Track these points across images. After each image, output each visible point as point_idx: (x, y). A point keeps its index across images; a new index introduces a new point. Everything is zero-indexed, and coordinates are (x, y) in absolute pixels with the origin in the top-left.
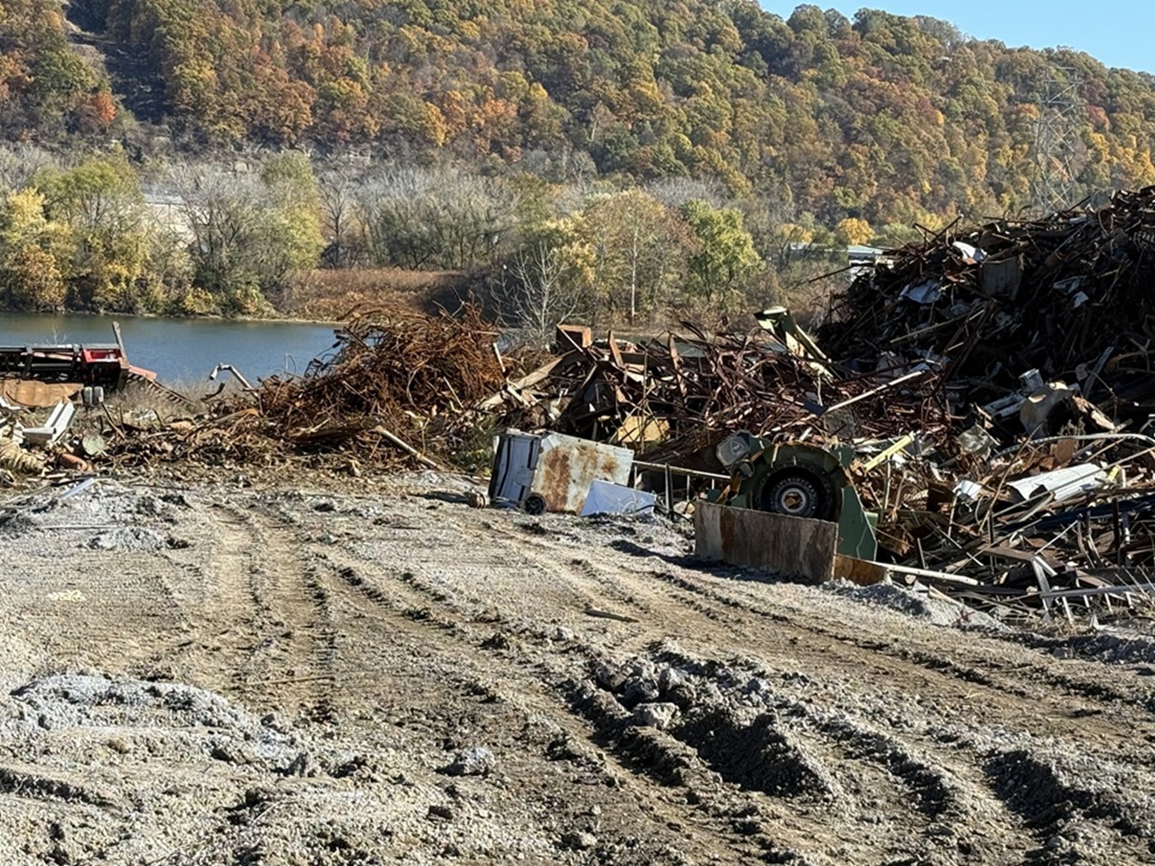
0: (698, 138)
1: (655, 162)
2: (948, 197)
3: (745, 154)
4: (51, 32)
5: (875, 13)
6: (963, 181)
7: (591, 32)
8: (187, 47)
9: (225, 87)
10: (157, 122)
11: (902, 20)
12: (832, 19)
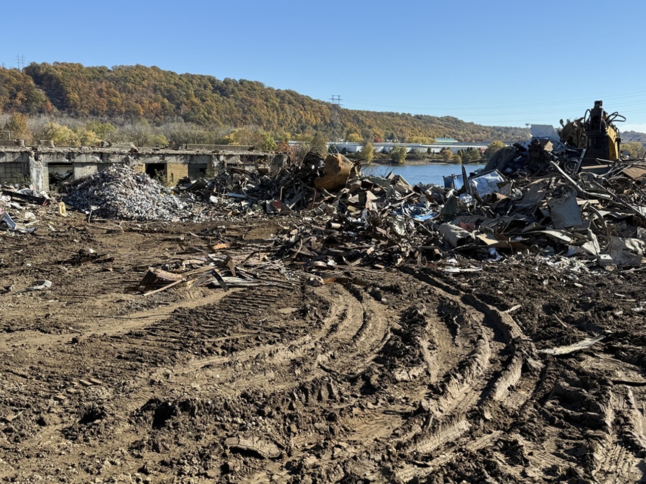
0: (209, 113)
1: (199, 119)
2: (270, 127)
3: (221, 117)
4: (30, 85)
5: (244, 80)
6: (273, 124)
7: (175, 84)
8: (69, 89)
9: (82, 100)
10: (64, 110)
11: (251, 82)
12: (234, 81)
